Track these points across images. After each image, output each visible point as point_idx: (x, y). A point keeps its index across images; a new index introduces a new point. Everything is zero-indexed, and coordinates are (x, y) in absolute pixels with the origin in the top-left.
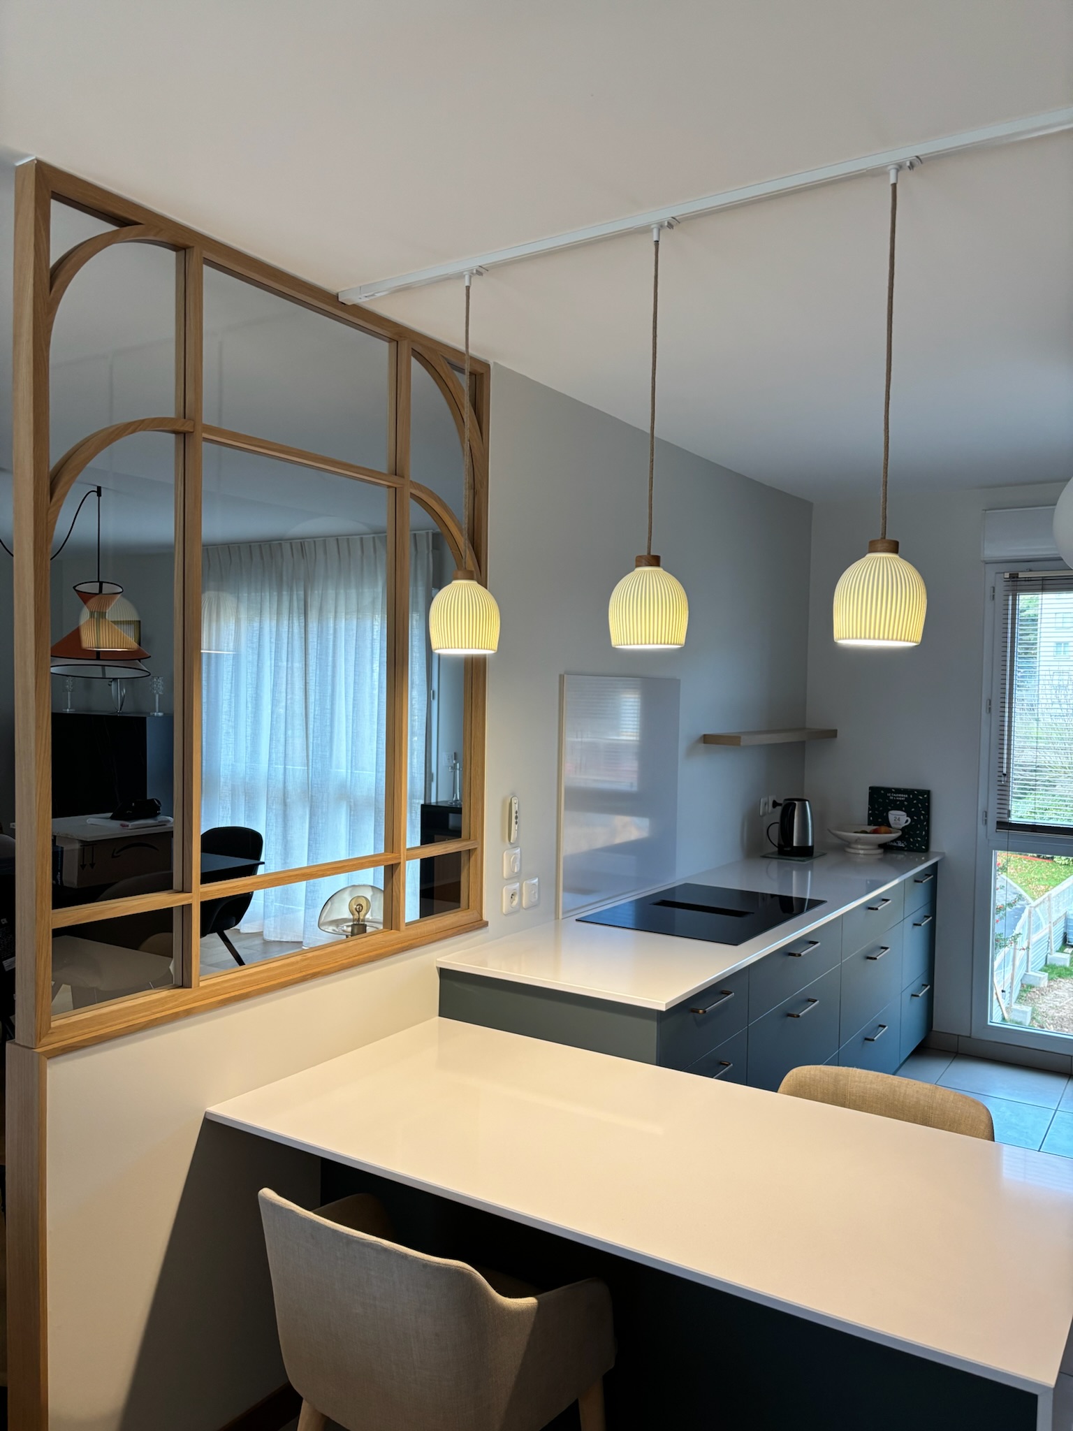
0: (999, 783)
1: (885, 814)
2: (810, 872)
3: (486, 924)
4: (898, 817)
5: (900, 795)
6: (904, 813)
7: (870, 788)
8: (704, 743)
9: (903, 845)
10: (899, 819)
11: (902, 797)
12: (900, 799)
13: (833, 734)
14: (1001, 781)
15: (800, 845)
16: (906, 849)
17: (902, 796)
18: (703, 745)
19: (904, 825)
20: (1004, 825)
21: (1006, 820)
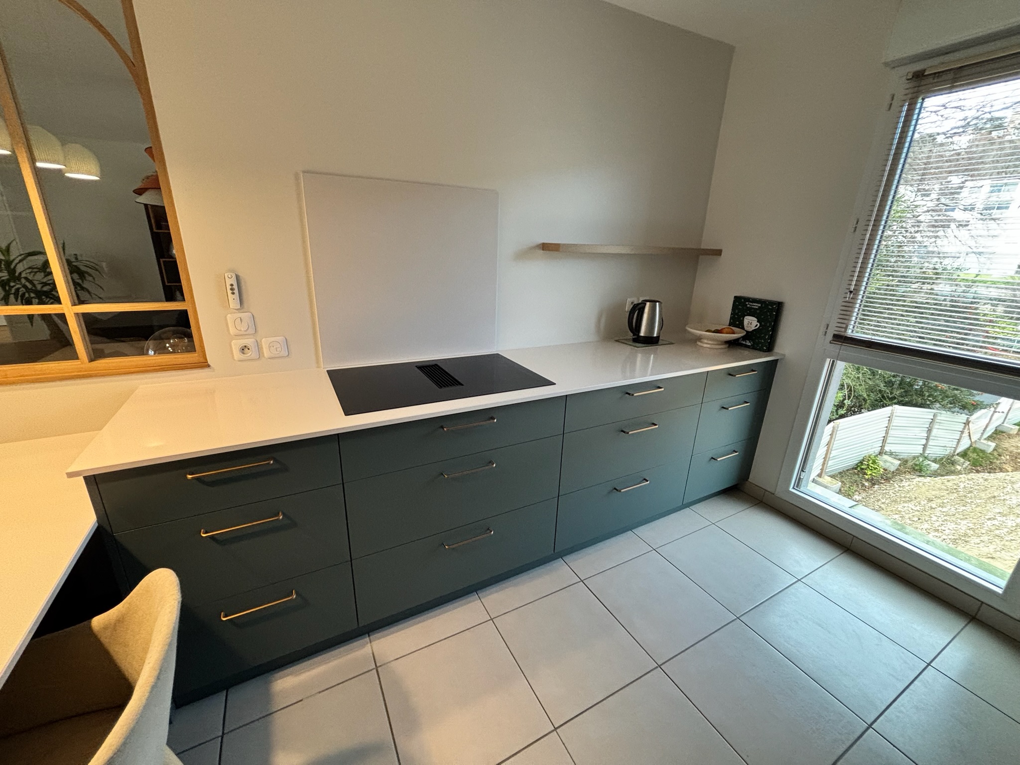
0: (845, 300)
1: (742, 319)
2: (652, 356)
3: (209, 366)
4: (751, 321)
5: (755, 304)
6: (756, 319)
7: (735, 297)
8: (543, 250)
9: (750, 344)
10: (751, 324)
11: (756, 306)
12: (755, 307)
13: (718, 253)
14: (846, 298)
15: (646, 336)
16: (751, 347)
17: (757, 304)
18: (542, 251)
19: (754, 328)
20: (841, 339)
21: (842, 334)
